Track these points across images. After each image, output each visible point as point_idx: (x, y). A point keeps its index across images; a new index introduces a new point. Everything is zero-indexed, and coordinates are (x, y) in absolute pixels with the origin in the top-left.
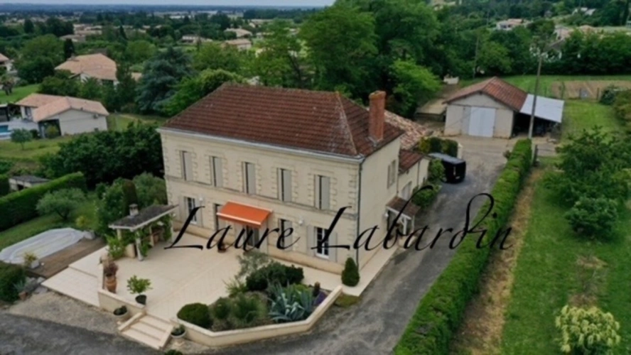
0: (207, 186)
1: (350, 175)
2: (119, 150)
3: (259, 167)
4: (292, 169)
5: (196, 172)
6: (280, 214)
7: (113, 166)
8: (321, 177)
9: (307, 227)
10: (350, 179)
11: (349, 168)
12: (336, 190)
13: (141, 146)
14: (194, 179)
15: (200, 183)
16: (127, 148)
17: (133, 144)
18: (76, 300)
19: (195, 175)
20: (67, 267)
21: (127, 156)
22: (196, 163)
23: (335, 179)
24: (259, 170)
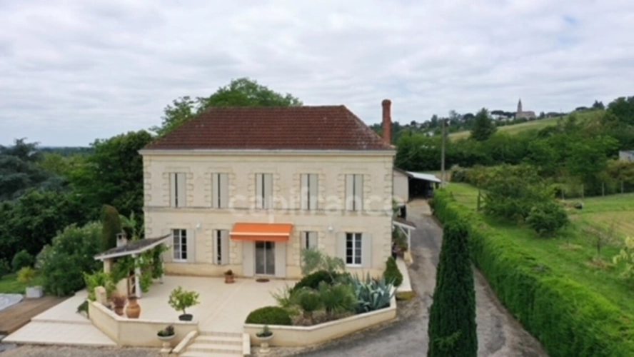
0: (207, 210)
1: (386, 168)
2: (15, 222)
3: (278, 177)
4: (319, 172)
5: (191, 196)
6: (303, 226)
7: (5, 242)
8: (354, 175)
9: (337, 234)
10: (386, 173)
11: (384, 162)
12: (370, 187)
13: (50, 213)
14: (188, 205)
15: (195, 208)
16: (28, 218)
17: (34, 213)
18: (74, 346)
19: (189, 199)
20: (29, 321)
21: (29, 227)
22: (192, 185)
23: (369, 175)
24: (278, 179)
